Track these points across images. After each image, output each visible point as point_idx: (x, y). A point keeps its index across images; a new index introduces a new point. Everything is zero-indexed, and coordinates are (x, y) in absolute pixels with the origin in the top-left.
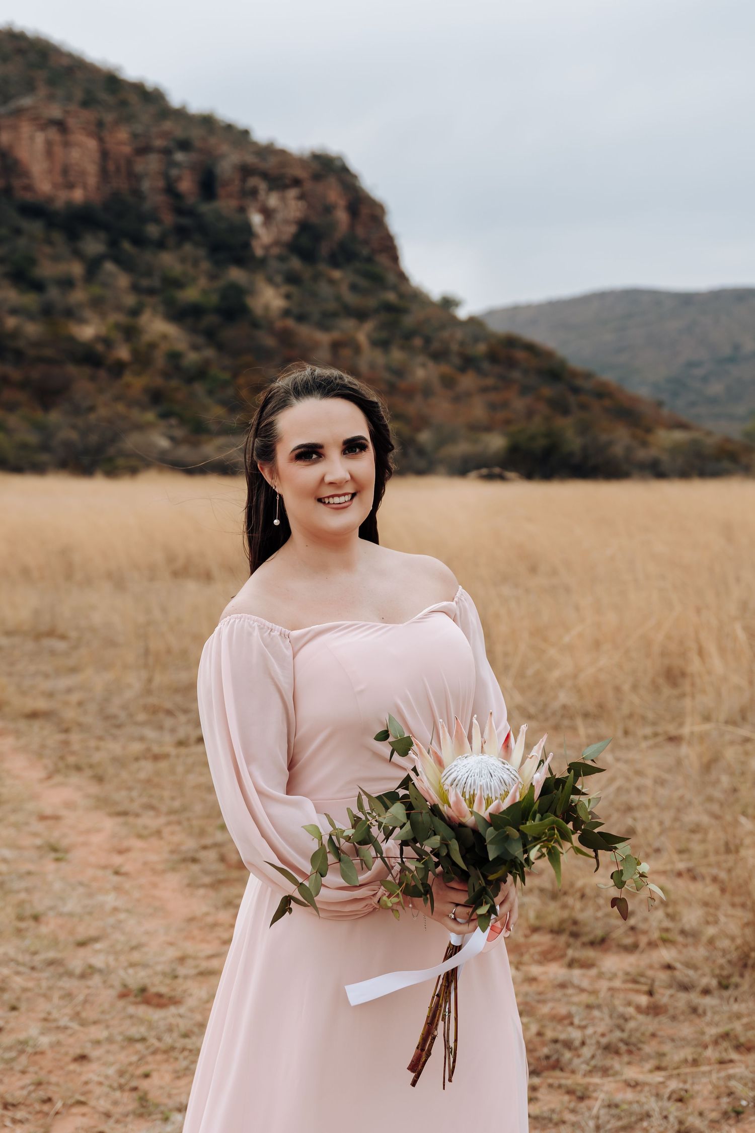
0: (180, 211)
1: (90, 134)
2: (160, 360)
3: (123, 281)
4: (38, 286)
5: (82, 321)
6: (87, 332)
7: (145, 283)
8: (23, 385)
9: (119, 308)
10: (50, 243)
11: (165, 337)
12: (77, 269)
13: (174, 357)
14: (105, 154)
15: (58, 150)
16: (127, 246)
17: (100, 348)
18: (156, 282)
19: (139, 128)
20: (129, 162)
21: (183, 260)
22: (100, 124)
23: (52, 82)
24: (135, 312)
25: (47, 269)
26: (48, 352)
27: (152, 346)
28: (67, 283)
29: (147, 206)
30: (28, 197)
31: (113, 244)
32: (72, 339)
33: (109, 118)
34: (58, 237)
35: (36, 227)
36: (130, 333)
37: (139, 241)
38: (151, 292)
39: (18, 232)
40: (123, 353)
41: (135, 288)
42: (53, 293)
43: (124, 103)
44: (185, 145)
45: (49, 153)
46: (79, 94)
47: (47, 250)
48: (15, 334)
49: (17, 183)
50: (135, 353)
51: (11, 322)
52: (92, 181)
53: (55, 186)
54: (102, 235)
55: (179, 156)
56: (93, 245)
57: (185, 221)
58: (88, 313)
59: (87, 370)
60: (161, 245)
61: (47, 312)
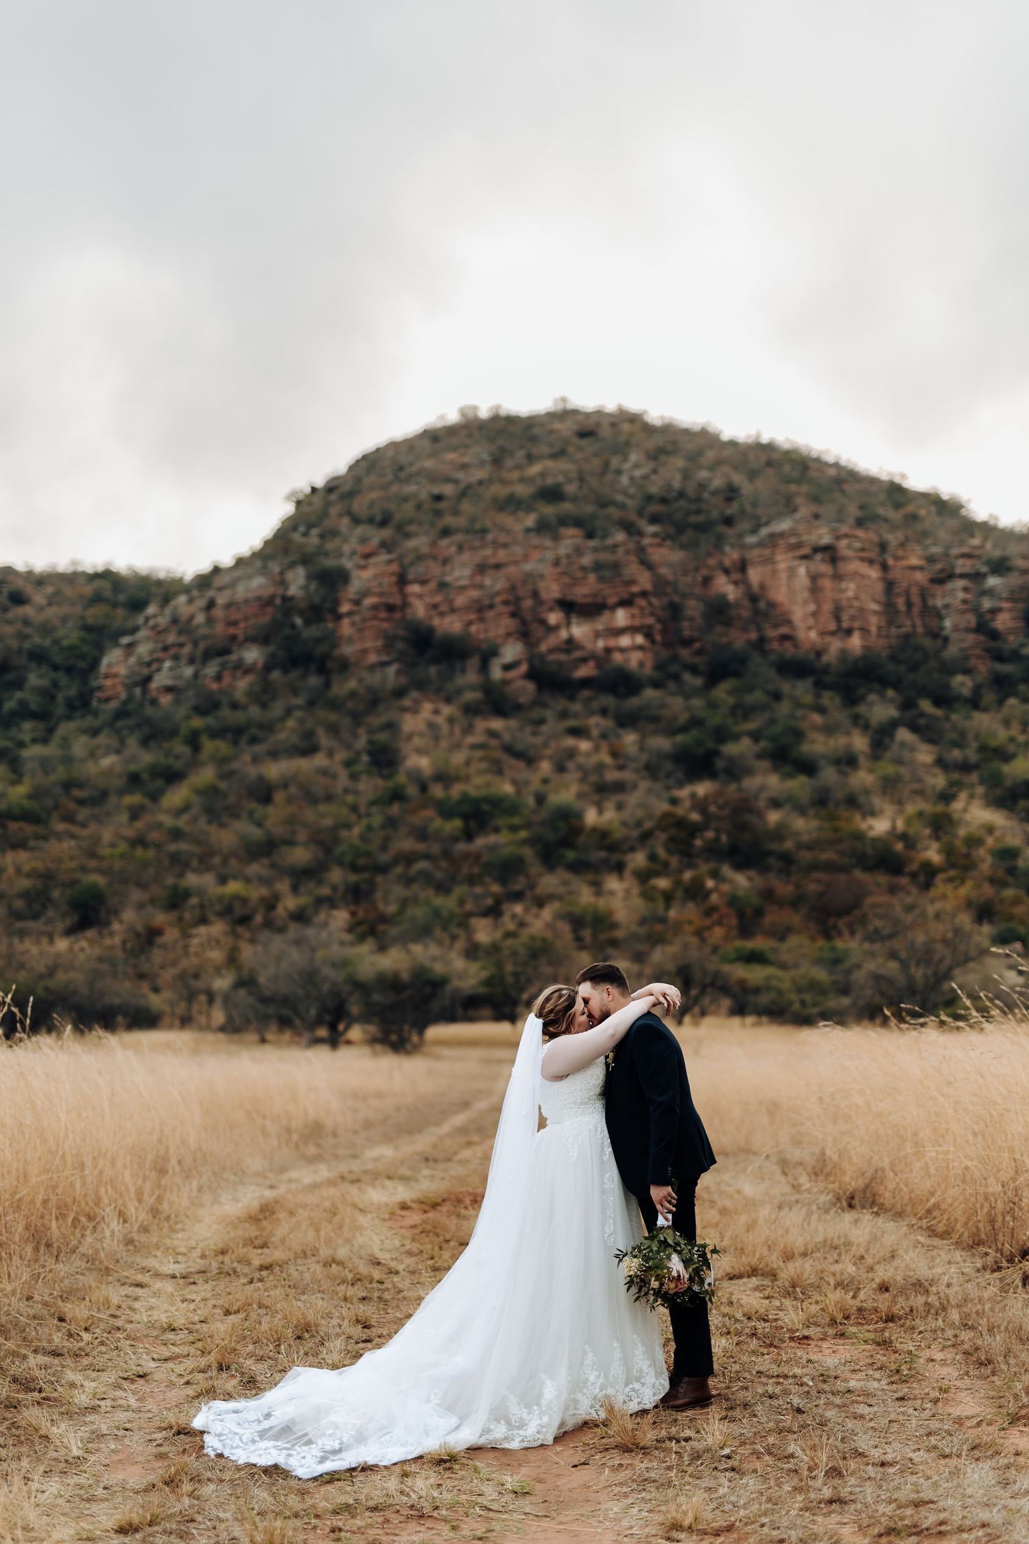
0: (998, 657)
1: (871, 562)
2: (986, 862)
3: (925, 755)
4: (808, 767)
5: (873, 813)
6: (880, 826)
7: (956, 754)
8: (795, 903)
9: (920, 793)
10: (822, 710)
11: (990, 829)
12: (860, 743)
13: (1007, 855)
14: (890, 586)
15: (826, 583)
16: (926, 705)
17: (899, 846)
18: (972, 755)
19: (936, 550)
20: (924, 595)
21: (1007, 723)
22: (883, 547)
23: (815, 499)
24: (946, 797)
25: (817, 745)
26: (827, 856)
27: (974, 842)
28: (848, 761)
29: (952, 651)
30: (789, 650)
31: (907, 704)
32: (859, 836)
33: (893, 538)
34: (830, 699)
35: (802, 690)
36: (941, 825)
37: (944, 699)
38: (965, 767)
39: (777, 696)
40: (933, 854)
41: (940, 763)
42: (829, 775)
43: (914, 517)
44: (1000, 567)
45: (815, 589)
46: (853, 511)
47: (817, 718)
48: (780, 833)
49: (772, 633)
50: (949, 852)
51: (773, 817)
52: (874, 622)
53: (822, 634)
54: (891, 693)
55: (992, 581)
56: (881, 709)
57: (1007, 668)
58: (877, 801)
59: (883, 879)
60: (974, 703)
61: (821, 800)
